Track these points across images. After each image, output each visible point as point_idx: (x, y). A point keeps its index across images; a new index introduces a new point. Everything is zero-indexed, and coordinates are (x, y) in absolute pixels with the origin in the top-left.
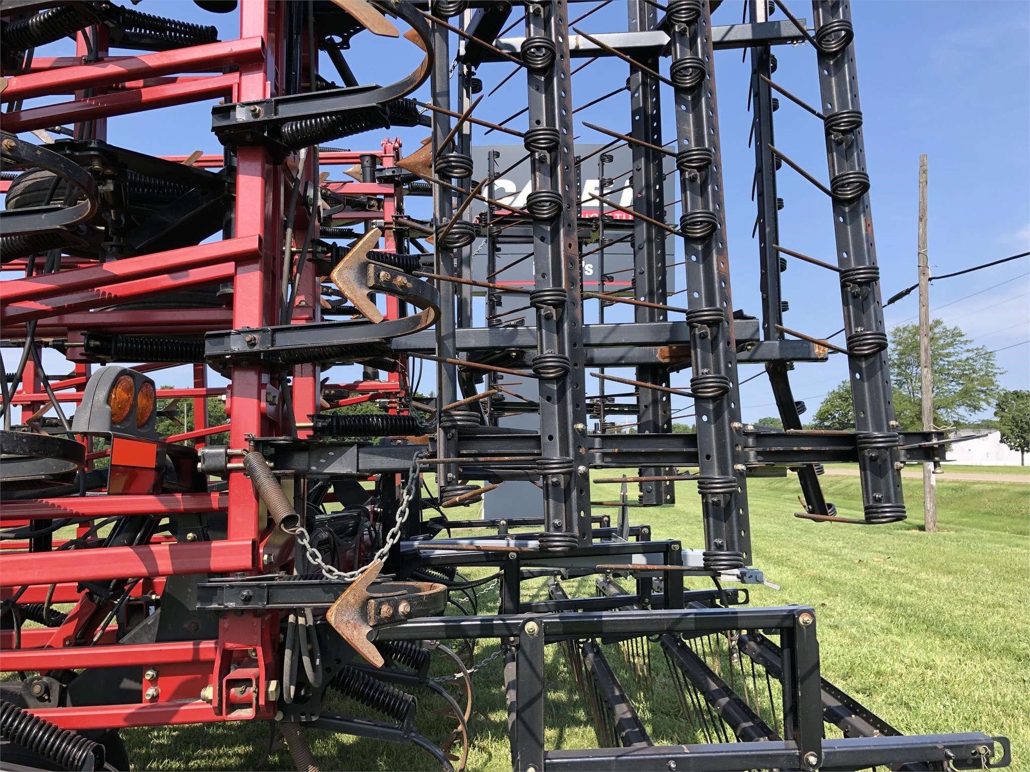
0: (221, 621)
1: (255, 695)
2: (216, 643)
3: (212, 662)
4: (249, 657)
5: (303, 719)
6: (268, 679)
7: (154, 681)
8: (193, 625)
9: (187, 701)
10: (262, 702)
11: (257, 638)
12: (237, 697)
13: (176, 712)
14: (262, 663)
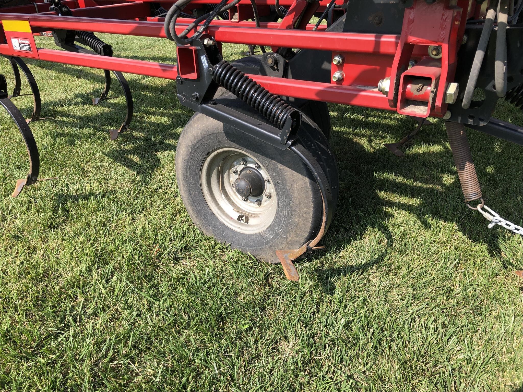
0: (407, 11)
1: (432, 95)
2: (397, 38)
3: (392, 56)
4: (428, 55)
5: (471, 122)
6: (449, 80)
7: (340, 66)
8: (377, 18)
9: (366, 88)
10: (438, 103)
11: (445, 33)
12: (413, 94)
13: (356, 96)
14: (445, 63)
